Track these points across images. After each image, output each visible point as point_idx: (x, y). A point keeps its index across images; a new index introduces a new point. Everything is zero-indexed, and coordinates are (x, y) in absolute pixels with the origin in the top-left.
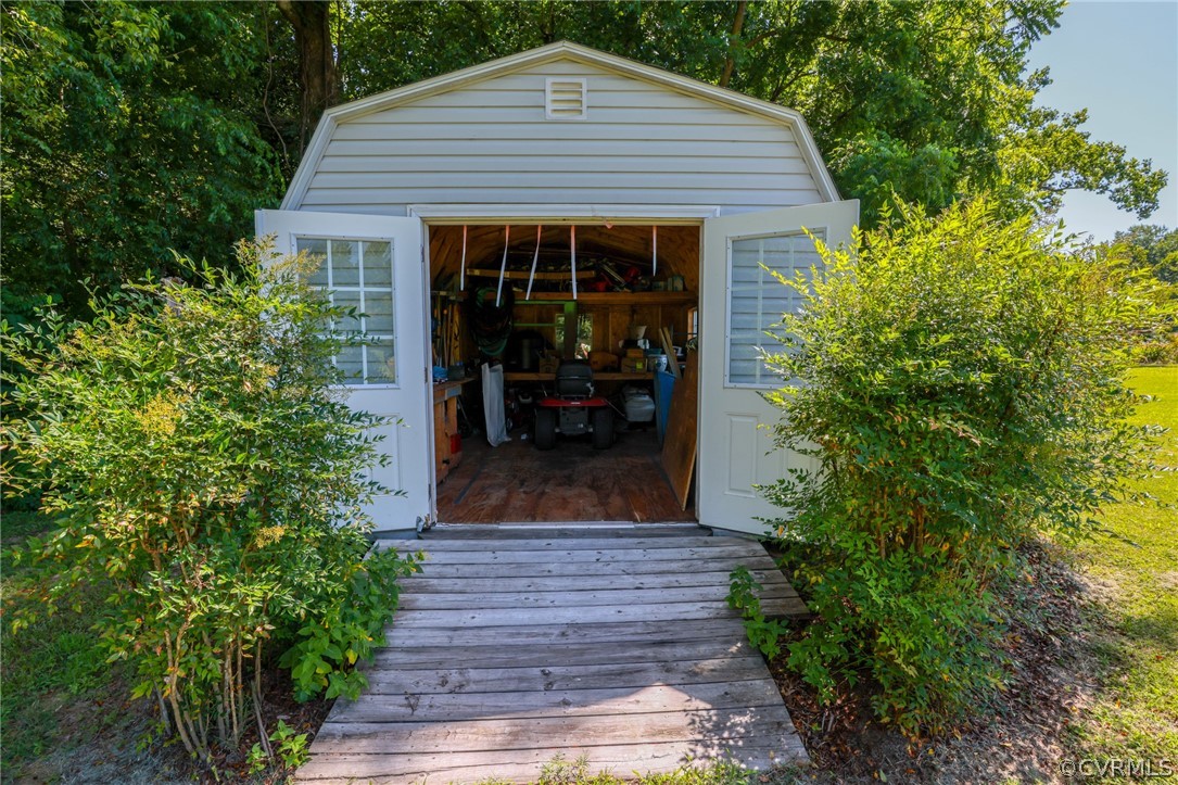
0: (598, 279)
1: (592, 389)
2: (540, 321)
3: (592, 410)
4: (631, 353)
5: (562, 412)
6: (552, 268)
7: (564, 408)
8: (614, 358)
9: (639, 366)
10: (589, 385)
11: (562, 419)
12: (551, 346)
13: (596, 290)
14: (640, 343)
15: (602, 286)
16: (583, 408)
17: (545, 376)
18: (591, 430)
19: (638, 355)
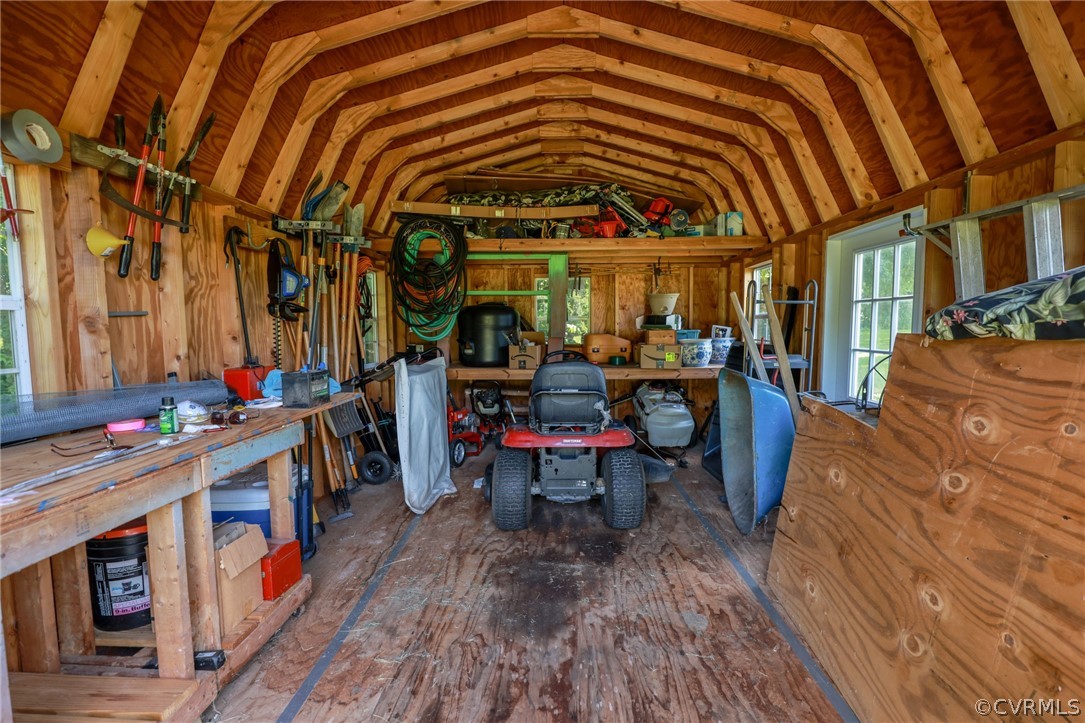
0: (604, 217)
1: (606, 414)
2: (512, 287)
3: (602, 453)
4: (655, 336)
5: (544, 456)
6: (530, 201)
7: (549, 451)
8: (625, 343)
9: (670, 357)
10: (600, 405)
11: (545, 470)
12: (527, 326)
13: (599, 235)
14: (670, 320)
15: (608, 228)
16: (587, 450)
17: (515, 373)
18: (601, 490)
19: (667, 339)
